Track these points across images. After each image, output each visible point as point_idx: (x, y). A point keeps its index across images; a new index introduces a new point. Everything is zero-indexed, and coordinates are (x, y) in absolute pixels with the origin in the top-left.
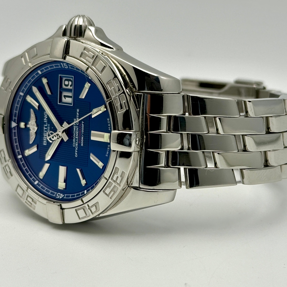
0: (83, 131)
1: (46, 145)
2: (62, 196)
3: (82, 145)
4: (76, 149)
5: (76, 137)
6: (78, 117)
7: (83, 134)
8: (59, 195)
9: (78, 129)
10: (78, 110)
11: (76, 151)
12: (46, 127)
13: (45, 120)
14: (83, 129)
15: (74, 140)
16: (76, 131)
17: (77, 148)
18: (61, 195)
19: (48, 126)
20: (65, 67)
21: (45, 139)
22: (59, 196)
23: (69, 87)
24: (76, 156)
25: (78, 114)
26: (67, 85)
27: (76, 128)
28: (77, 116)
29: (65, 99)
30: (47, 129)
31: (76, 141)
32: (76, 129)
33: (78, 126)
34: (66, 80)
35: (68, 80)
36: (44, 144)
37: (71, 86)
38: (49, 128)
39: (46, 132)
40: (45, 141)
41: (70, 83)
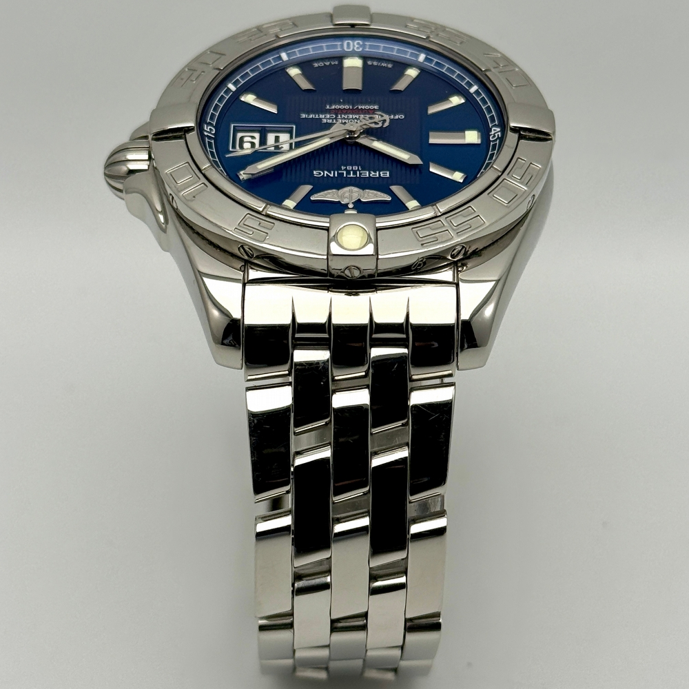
0: (347, 107)
1: (388, 173)
3: (376, 107)
6: (319, 116)
7: (353, 107)
9: (343, 116)
10: (304, 116)
12: (348, 172)
13: (332, 175)
14: (342, 107)
19: (346, 170)
20: (213, 132)
21: (376, 175)
22: (496, 134)
23: (256, 141)
24: (401, 117)
25: (311, 116)
28: (317, 117)
29: (282, 147)
30: (352, 170)
33: (337, 116)
34: (241, 147)
35: (242, 142)
36: (388, 176)
37: (253, 137)
38: (349, 168)
39: (360, 174)
40: (380, 174)
41: (246, 139)
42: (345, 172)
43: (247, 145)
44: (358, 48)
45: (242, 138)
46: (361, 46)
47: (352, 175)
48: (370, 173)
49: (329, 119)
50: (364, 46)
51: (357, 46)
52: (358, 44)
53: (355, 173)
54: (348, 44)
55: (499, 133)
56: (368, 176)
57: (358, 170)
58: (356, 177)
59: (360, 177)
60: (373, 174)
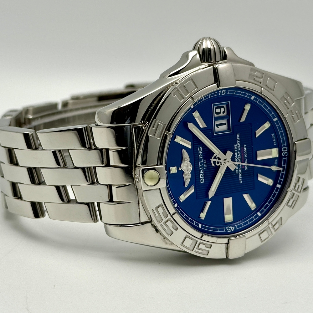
0: (246, 155)
1: (204, 182)
2: (233, 228)
3: (246, 169)
4: (240, 175)
6: (239, 142)
7: (245, 158)
9: (240, 154)
10: (238, 135)
11: (240, 177)
12: (201, 164)
13: (199, 156)
14: (245, 152)
15: (237, 167)
16: (237, 157)
17: (240, 174)
18: (231, 227)
19: (204, 162)
20: (222, 94)
21: (201, 177)
22: (230, 230)
23: (222, 114)
24: (241, 182)
25: (238, 139)
26: (220, 113)
27: (238, 154)
29: (218, 127)
30: (204, 165)
31: (239, 167)
32: (238, 155)
34: (217, 108)
35: (220, 108)
36: (201, 182)
37: (224, 112)
38: (205, 163)
39: (202, 169)
40: (202, 178)
41: (222, 110)
42: (202, 162)
43: (218, 110)
45: (223, 107)
46: (285, 155)
47: (200, 165)
48: (202, 174)
49: (237, 148)
50: (285, 157)
51: (285, 153)
52: (286, 154)
53: (201, 167)
54: (285, 149)
55: (230, 231)
56: (200, 173)
57: (204, 168)
58: (199, 168)
59: (199, 169)
60: (202, 175)
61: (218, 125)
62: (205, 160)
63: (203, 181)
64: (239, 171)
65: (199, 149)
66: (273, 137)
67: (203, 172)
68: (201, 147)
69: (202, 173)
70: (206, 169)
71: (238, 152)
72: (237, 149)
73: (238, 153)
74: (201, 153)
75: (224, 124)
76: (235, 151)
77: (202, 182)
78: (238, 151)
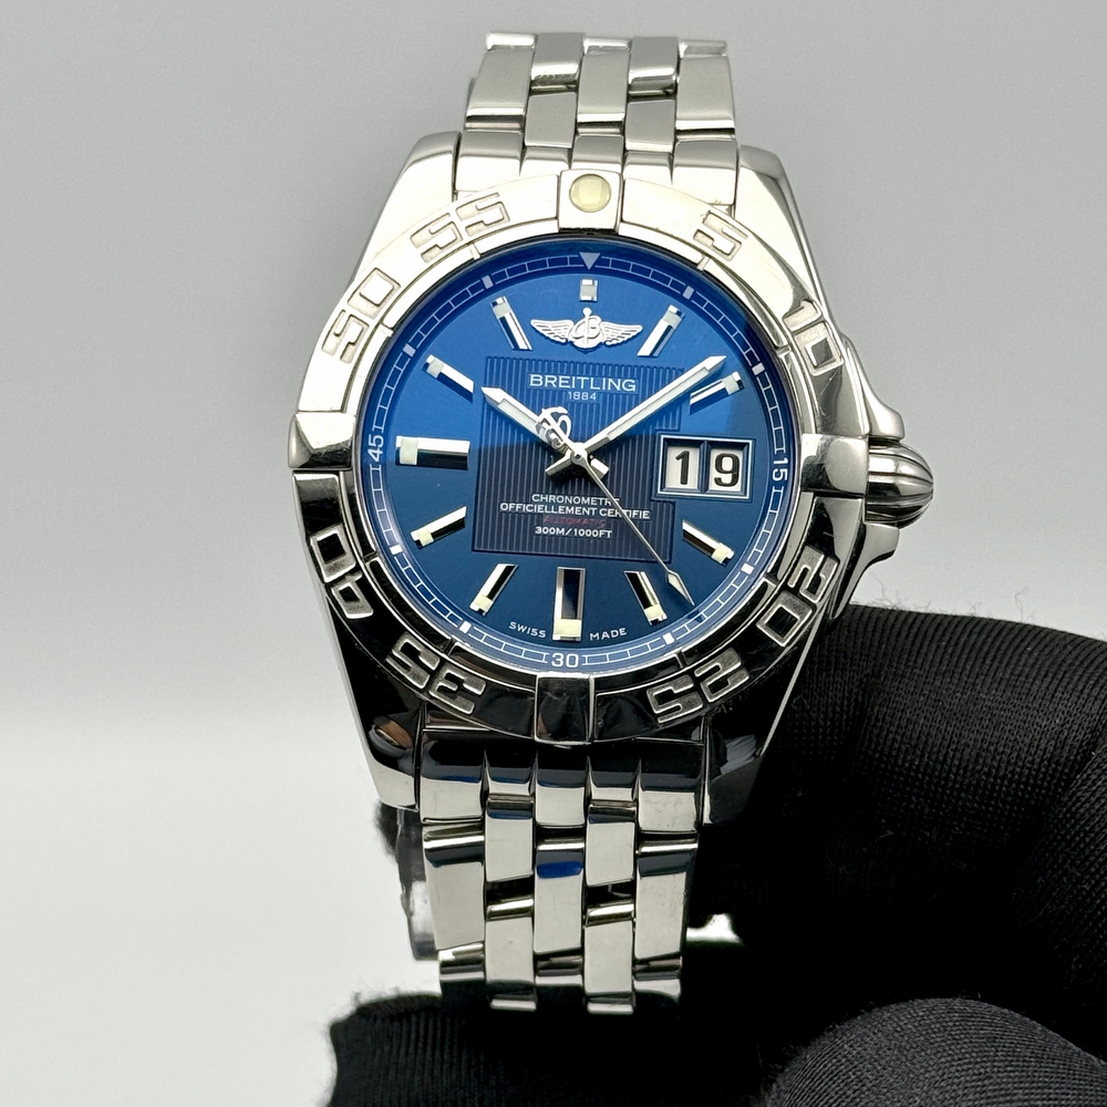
0: (582, 533)
1: (532, 384)
2: (375, 455)
3: (539, 530)
4: (526, 508)
5: (561, 504)
7: (573, 532)
8: (378, 441)
9: (588, 513)
10: (645, 515)
11: (518, 506)
12: (587, 383)
13: (610, 380)
14: (589, 533)
15: (552, 498)
16: (580, 505)
17: (530, 508)
18: (379, 452)
19: (591, 392)
20: (776, 470)
21: (549, 379)
22: (374, 445)
23: (714, 474)
24: (504, 507)
25: (634, 513)
26: (719, 468)
27: (590, 506)
29: (678, 458)
30: (581, 391)
31: (550, 505)
32: (587, 506)
33: (597, 512)
34: (736, 461)
35: (735, 471)
36: (532, 376)
37: (718, 481)
38: (585, 397)
39: (570, 383)
40: (544, 380)
41: (727, 478)
42: (592, 387)
43: (727, 464)
44: (559, 657)
45: (734, 483)
47: (583, 379)
48: (557, 383)
49: (608, 507)
50: (549, 658)
51: (561, 660)
52: (559, 663)
53: (578, 382)
55: (370, 444)
56: (561, 377)
57: (573, 390)
58: (576, 376)
59: (571, 376)
60: (552, 382)
61: (684, 458)
62: (594, 397)
63: (534, 382)
64: (538, 503)
65: (631, 383)
66: (615, 633)
67: (560, 386)
68: (634, 389)
69: (561, 381)
70: (567, 395)
71: (594, 509)
72: (603, 506)
73: (594, 506)
74: (618, 388)
75: (684, 480)
76: (601, 499)
77: (532, 380)
78: (599, 507)
